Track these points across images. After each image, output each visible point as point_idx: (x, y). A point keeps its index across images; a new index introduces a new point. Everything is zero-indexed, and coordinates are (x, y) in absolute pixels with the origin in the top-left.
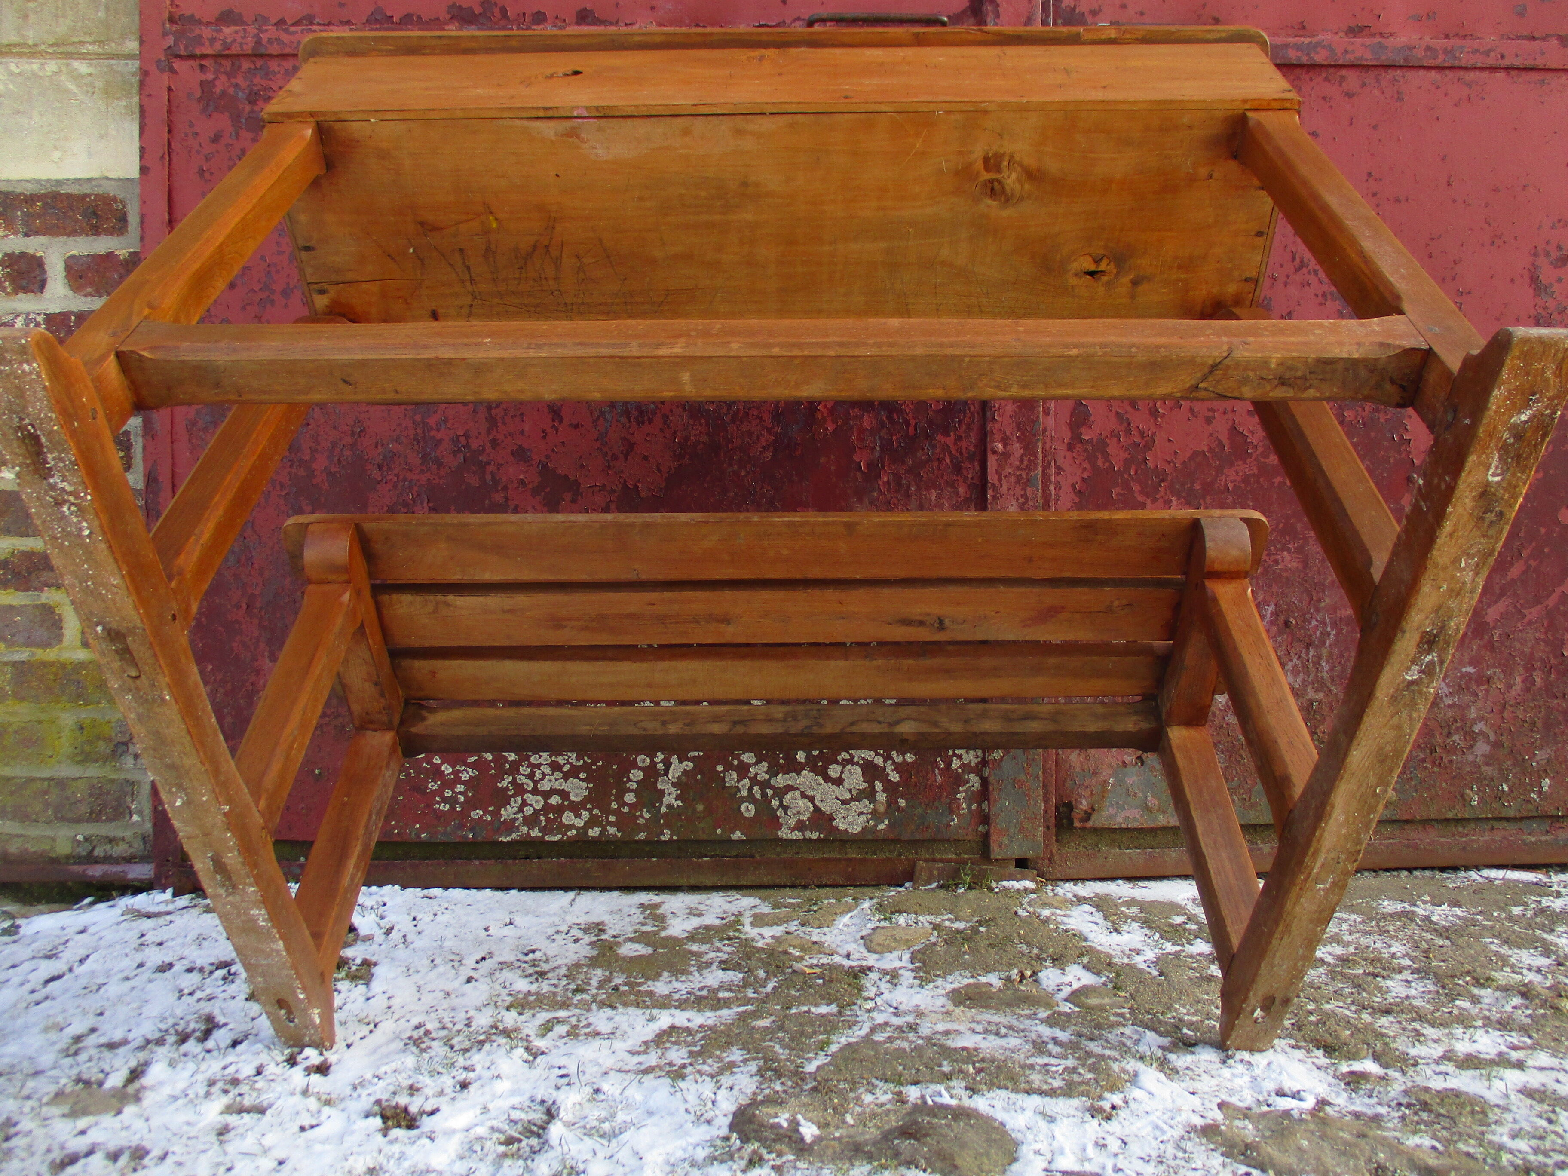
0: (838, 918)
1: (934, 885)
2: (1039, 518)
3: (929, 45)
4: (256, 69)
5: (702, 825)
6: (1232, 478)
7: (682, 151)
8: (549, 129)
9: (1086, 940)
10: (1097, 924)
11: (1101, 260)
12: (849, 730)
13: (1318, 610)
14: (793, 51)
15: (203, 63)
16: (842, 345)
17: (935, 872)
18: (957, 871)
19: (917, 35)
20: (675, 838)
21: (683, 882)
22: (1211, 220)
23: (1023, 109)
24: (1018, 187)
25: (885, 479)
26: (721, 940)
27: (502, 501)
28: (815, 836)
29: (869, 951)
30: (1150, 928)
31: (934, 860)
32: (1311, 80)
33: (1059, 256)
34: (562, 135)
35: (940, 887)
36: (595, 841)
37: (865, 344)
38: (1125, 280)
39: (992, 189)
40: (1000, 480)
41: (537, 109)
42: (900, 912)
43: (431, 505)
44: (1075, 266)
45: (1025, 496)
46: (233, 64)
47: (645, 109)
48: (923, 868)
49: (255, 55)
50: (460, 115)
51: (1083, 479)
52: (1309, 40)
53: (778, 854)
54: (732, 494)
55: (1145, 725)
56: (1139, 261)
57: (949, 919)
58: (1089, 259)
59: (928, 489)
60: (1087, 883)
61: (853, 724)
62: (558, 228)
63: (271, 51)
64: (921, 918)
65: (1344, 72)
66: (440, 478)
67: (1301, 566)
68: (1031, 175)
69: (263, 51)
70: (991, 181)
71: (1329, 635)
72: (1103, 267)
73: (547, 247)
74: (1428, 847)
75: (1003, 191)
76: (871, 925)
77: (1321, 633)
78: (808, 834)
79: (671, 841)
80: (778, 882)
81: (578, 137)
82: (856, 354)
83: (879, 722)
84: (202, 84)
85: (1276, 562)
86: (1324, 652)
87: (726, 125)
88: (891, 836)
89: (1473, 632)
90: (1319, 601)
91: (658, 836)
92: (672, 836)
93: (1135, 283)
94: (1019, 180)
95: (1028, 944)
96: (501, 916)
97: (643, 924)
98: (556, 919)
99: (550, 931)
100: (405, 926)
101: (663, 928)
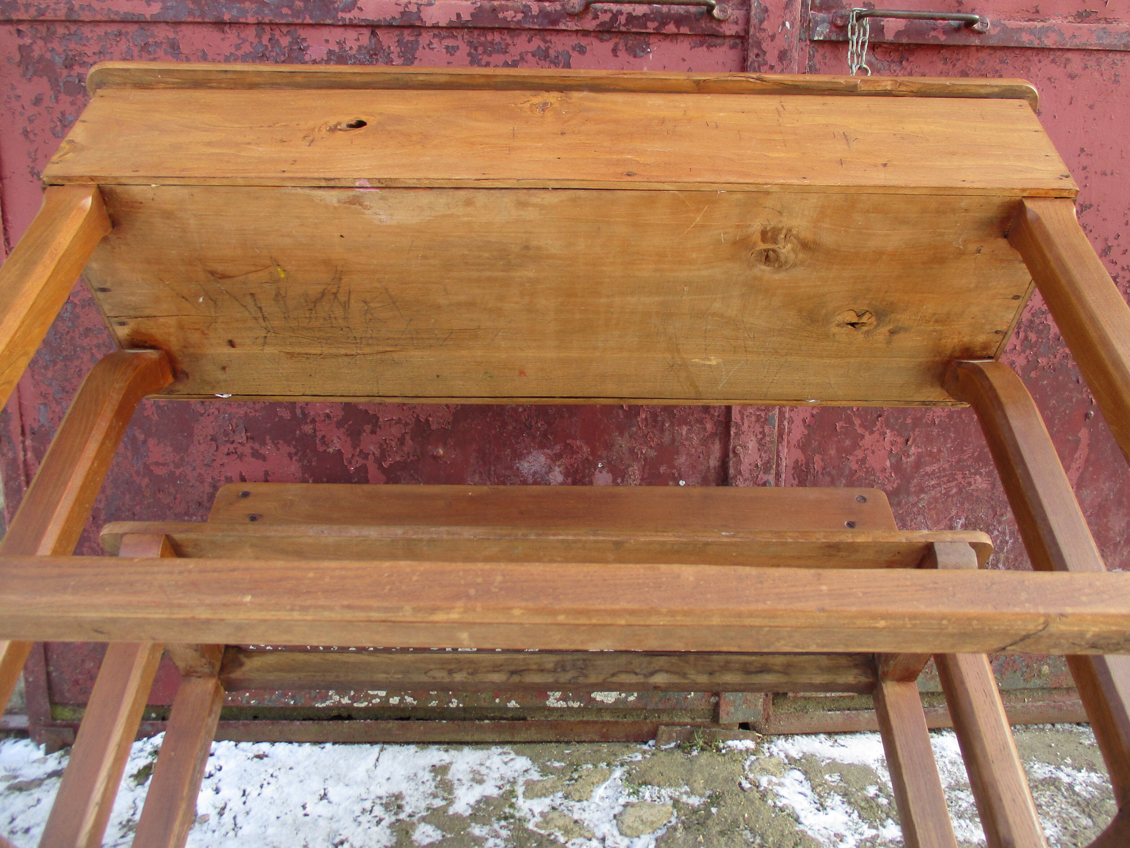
0: (596, 789)
1: (673, 745)
2: (789, 540)
3: (709, 93)
4: (70, 34)
5: (483, 696)
6: (938, 414)
7: (465, 219)
8: (332, 197)
9: (797, 820)
10: (806, 796)
11: (863, 314)
12: (609, 680)
13: (1000, 523)
14: (576, 95)
15: (20, 27)
16: (632, 613)
17: (674, 735)
18: (692, 733)
19: (697, 82)
20: (461, 705)
21: (468, 738)
22: (972, 286)
23: (804, 190)
24: (792, 256)
25: (644, 416)
26: (499, 820)
27: (310, 432)
28: (576, 705)
29: (621, 834)
30: (850, 803)
31: (673, 724)
32: (1040, 62)
33: (824, 311)
34: (345, 203)
35: (678, 747)
36: (395, 707)
37: (659, 613)
38: (884, 330)
39: (767, 257)
40: (742, 419)
41: (319, 179)
42: (645, 783)
43: (249, 434)
44: (839, 318)
45: (763, 433)
46: (48, 29)
47: (426, 182)
48: (664, 731)
49: (70, 21)
50: (241, 182)
51: (813, 416)
52: (1042, 24)
53: (546, 717)
54: (510, 428)
55: (863, 679)
56: (899, 316)
57: (686, 793)
58: (854, 314)
59: (679, 425)
60: (796, 737)
61: (613, 675)
62: (345, 280)
63: (83, 18)
64: (663, 792)
65: (1069, 55)
66: (256, 411)
67: (989, 488)
68: (805, 246)
69: (75, 17)
70: (767, 251)
71: (1007, 542)
72: (864, 319)
73: (335, 294)
74: (1070, 708)
75: (777, 259)
76: (622, 801)
77: (1001, 542)
78: (571, 704)
79: (458, 707)
80: (545, 738)
81: (361, 204)
82: (648, 623)
83: (636, 674)
84: (20, 48)
85: (970, 484)
86: (1002, 556)
87: (508, 199)
88: (640, 705)
89: (1125, 542)
90: (1002, 515)
91: (447, 704)
92: (458, 704)
93: (892, 332)
94: (793, 250)
95: (752, 830)
96: (316, 786)
97: (435, 796)
98: (362, 790)
99: (357, 809)
100: (236, 805)
101: (451, 802)
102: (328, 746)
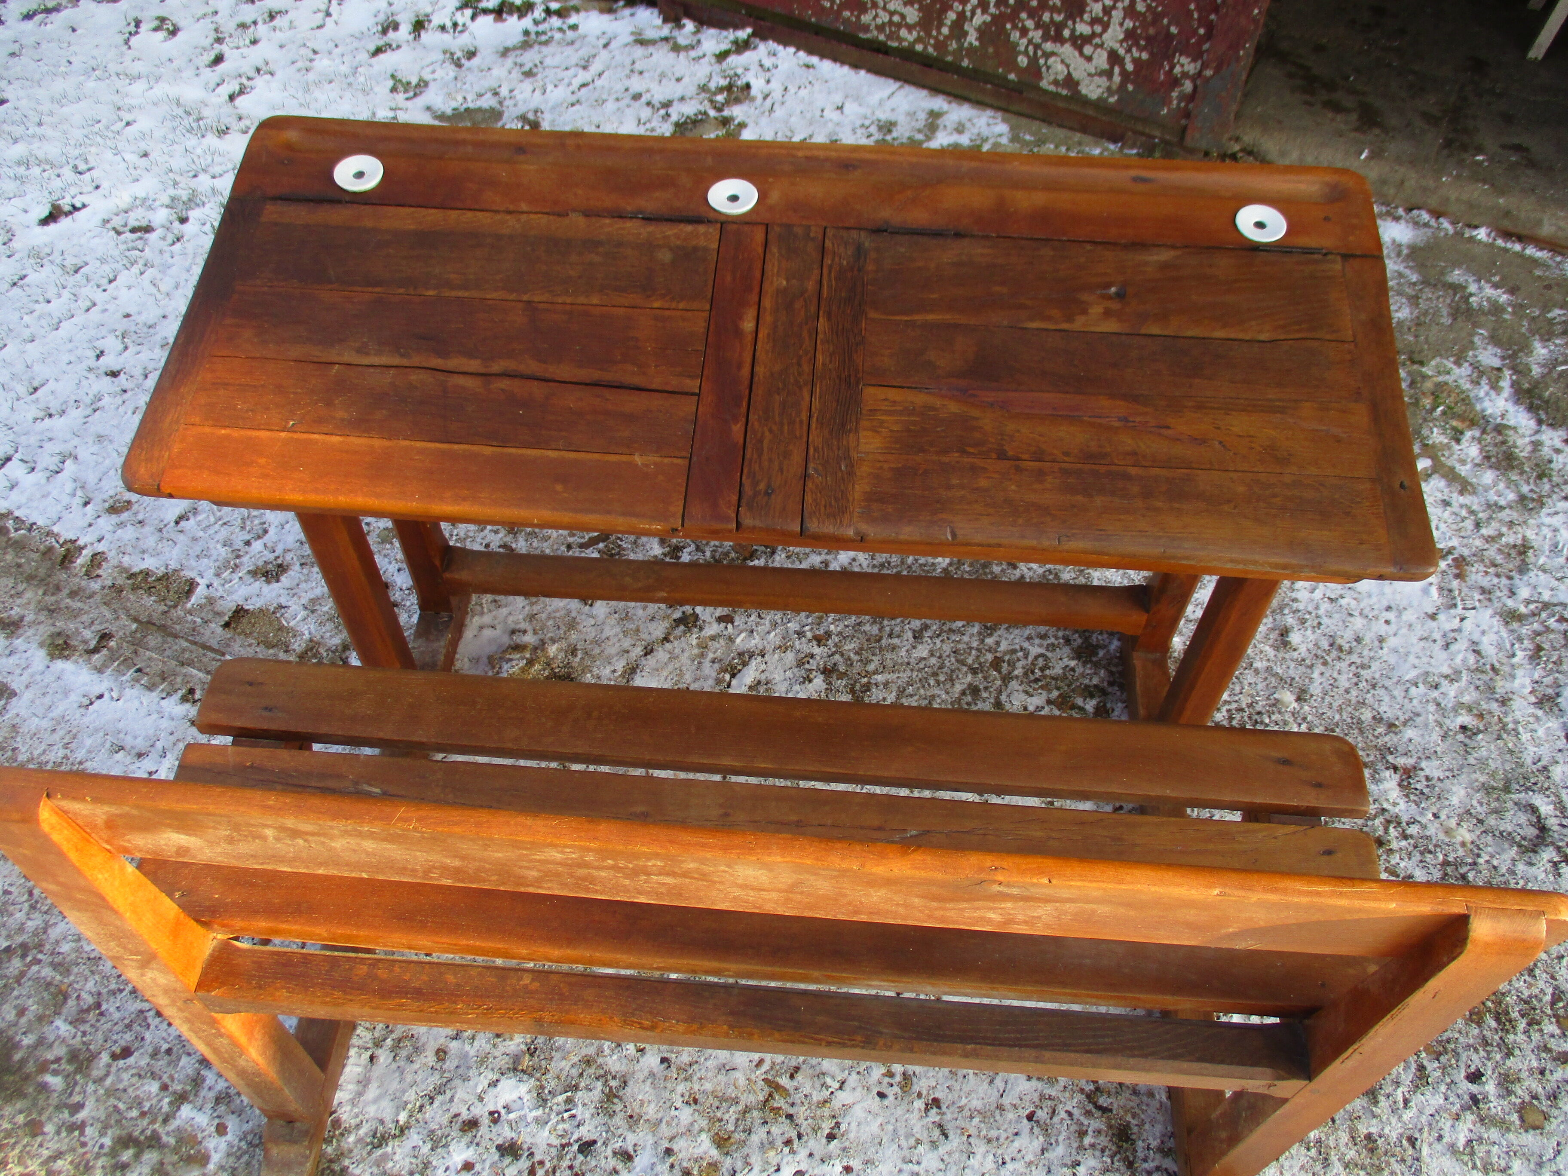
1: (1135, 151)
5: (990, 63)
17: (1140, 143)
20: (971, 66)
28: (1064, 92)
31: (1142, 134)
35: (1139, 154)
48: (1132, 138)
53: (1037, 98)
78: (1060, 90)
79: (968, 67)
88: (1117, 109)
91: (960, 62)
92: (969, 64)
96: (838, 99)
97: (919, 131)
98: (869, 113)
99: (858, 123)
100: (777, 95)
101: (928, 139)
102: (862, 73)
